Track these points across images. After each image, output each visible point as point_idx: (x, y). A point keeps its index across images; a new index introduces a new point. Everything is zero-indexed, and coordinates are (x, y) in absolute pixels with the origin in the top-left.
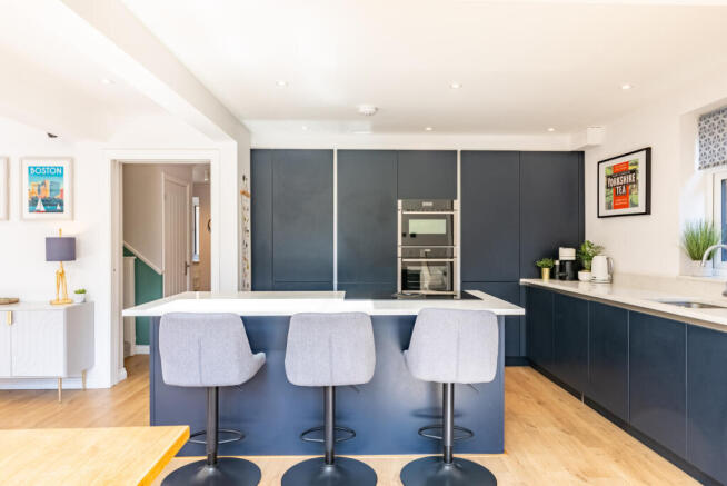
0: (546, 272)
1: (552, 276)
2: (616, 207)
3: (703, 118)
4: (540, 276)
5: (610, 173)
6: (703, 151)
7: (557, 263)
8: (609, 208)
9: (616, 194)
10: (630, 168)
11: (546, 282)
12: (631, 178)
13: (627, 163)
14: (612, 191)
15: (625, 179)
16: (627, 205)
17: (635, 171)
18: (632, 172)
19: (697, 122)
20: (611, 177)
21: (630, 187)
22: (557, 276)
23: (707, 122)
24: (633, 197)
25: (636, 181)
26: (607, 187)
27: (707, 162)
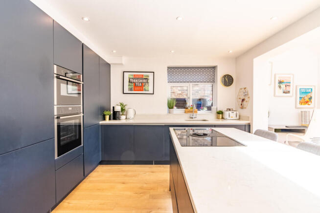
0: (107, 117)
1: (110, 119)
2: (134, 90)
3: (168, 68)
4: (104, 119)
5: (131, 77)
7: (112, 112)
8: (131, 90)
9: (135, 86)
10: (144, 77)
11: (107, 122)
12: (144, 81)
13: (143, 75)
14: (133, 84)
15: (141, 81)
16: (142, 90)
17: (147, 79)
18: (145, 79)
19: (167, 68)
20: (132, 79)
21: (144, 84)
22: (112, 118)
23: (171, 70)
24: (145, 87)
25: (147, 82)
26: (130, 82)
27: (171, 81)
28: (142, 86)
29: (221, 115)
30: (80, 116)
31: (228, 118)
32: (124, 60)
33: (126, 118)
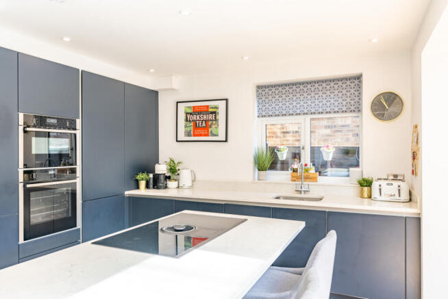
0: (143, 184)
1: (147, 186)
2: (194, 135)
3: (259, 87)
4: (138, 187)
5: (190, 111)
6: (260, 106)
7: (151, 176)
8: (188, 134)
9: (196, 127)
10: (211, 110)
11: (143, 191)
12: (211, 117)
13: (208, 106)
14: (192, 124)
15: (205, 117)
16: (207, 135)
17: (215, 113)
18: (212, 113)
19: (254, 89)
20: (191, 114)
21: (210, 123)
22: (151, 186)
23: (264, 90)
24: (213, 129)
25: (216, 120)
26: (187, 120)
27: (264, 114)
28: (207, 127)
29: (366, 189)
30: (76, 183)
31: (379, 198)
32: (176, 82)
33: (178, 187)
